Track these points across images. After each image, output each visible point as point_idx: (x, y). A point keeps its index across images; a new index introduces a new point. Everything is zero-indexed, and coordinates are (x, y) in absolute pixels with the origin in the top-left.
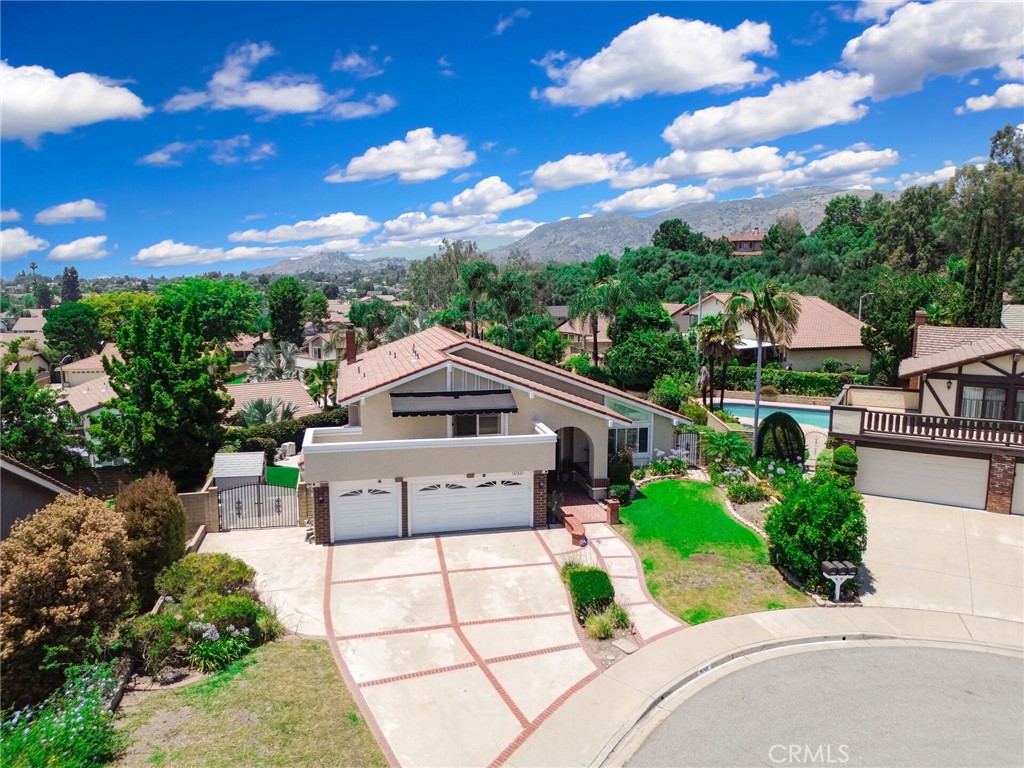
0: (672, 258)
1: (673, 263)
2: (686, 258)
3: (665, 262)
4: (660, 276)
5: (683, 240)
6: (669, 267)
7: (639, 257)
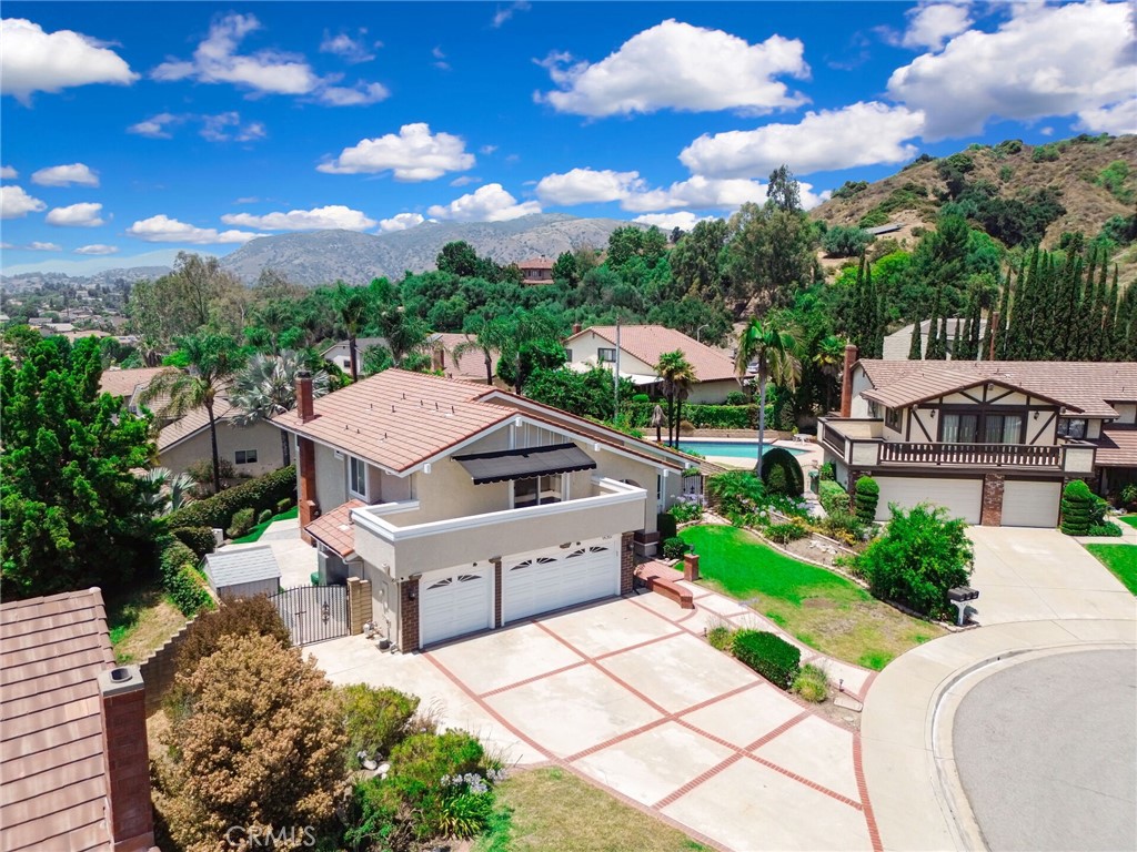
0: (464, 285)
1: (467, 290)
2: (480, 286)
3: (457, 289)
4: (454, 304)
5: (471, 265)
6: (463, 294)
7: (427, 282)
